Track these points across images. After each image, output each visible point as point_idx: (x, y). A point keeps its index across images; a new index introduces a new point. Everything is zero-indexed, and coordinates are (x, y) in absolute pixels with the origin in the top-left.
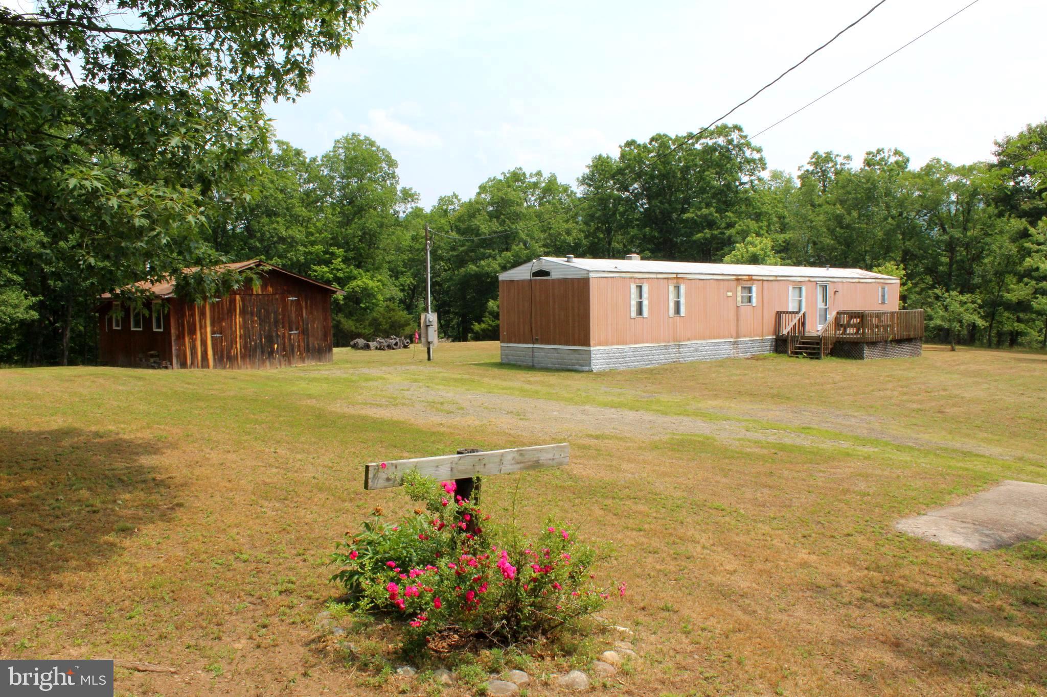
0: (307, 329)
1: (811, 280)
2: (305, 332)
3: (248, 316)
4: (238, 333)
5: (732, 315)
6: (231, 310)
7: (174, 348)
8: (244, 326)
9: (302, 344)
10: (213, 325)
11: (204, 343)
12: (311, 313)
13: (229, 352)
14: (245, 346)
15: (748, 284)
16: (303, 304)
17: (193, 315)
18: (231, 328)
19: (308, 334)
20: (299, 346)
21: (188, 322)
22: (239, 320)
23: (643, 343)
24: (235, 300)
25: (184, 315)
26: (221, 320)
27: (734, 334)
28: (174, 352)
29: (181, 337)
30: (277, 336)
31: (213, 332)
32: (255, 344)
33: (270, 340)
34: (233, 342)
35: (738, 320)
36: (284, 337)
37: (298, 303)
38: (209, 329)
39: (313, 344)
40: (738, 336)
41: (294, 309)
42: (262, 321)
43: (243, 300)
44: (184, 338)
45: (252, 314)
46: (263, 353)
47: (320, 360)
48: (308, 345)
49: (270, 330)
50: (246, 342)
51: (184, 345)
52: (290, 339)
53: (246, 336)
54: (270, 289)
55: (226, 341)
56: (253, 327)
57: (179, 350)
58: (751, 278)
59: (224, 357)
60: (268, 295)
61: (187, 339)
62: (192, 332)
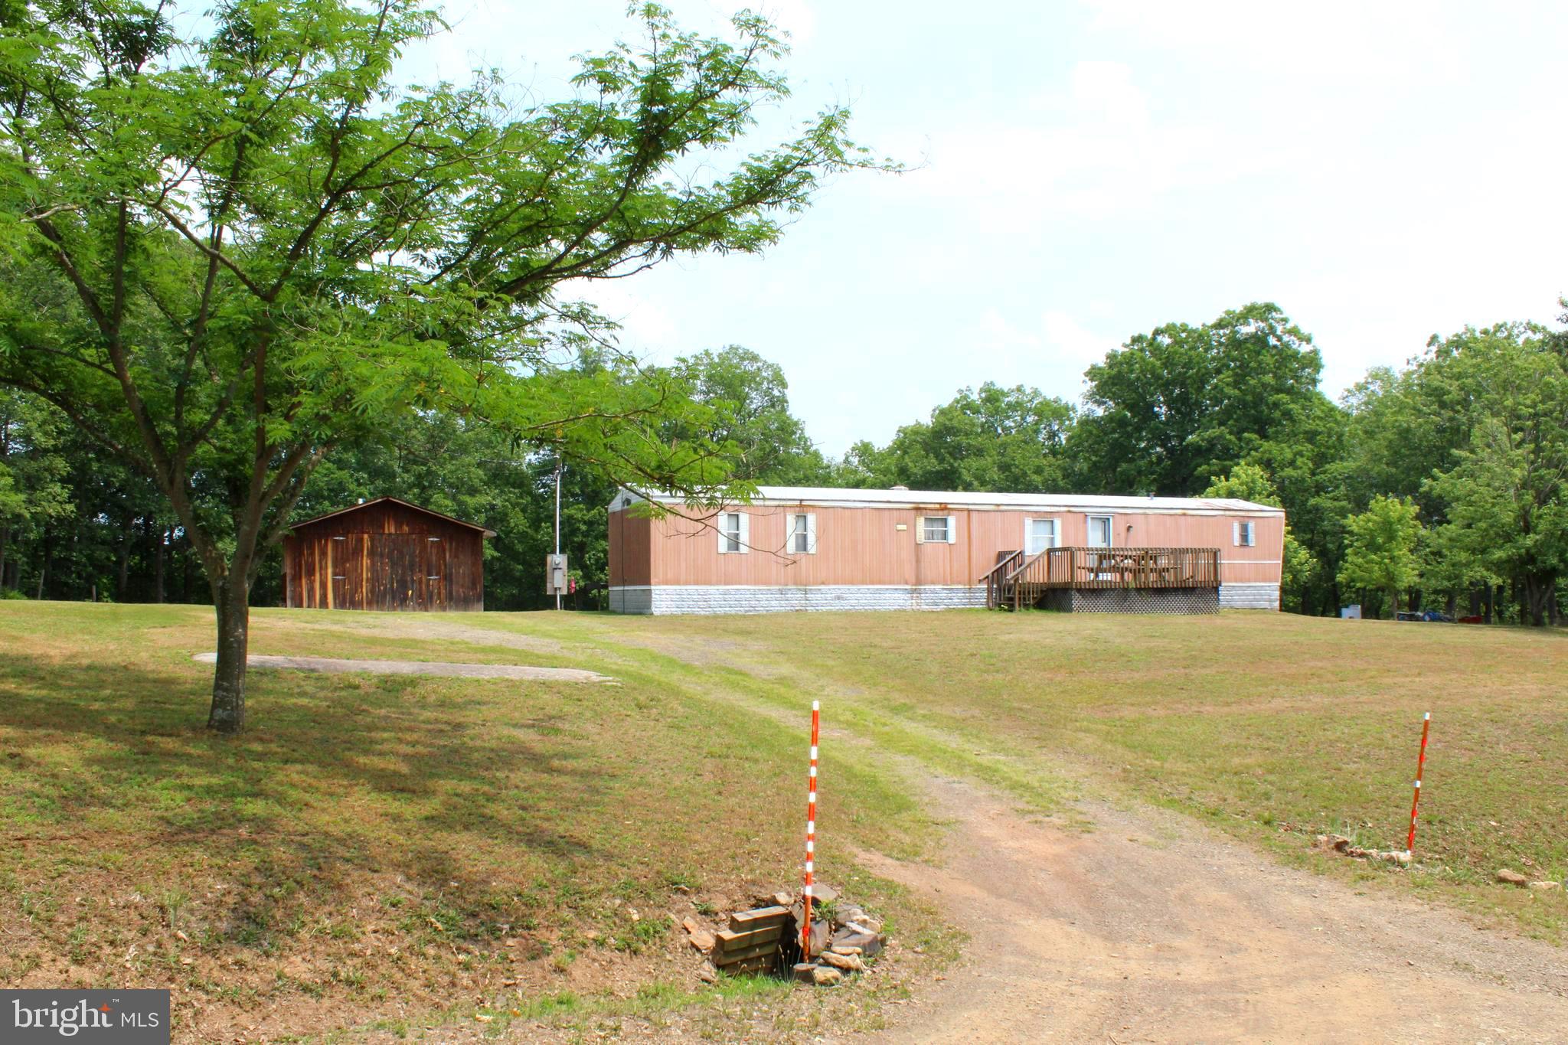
0: (451, 574)
1: (1070, 511)
2: (447, 578)
3: (377, 558)
4: (365, 576)
5: (907, 554)
6: (357, 551)
7: (288, 589)
8: (373, 568)
9: (443, 591)
10: (335, 566)
11: (324, 586)
12: (456, 556)
13: (352, 597)
14: (372, 591)
15: (940, 515)
16: (447, 547)
17: (312, 554)
18: (356, 570)
19: (451, 581)
20: (439, 593)
21: (307, 562)
22: (366, 561)
23: (740, 584)
24: (362, 539)
25: (301, 554)
26: (345, 560)
27: (913, 579)
28: (288, 594)
29: (296, 578)
30: (413, 581)
31: (335, 574)
32: (385, 588)
33: (404, 585)
34: (358, 585)
35: (918, 561)
36: (420, 582)
37: (440, 546)
38: (330, 571)
39: (458, 591)
40: (919, 582)
41: (434, 551)
42: (393, 565)
43: (372, 540)
44: (300, 578)
45: (382, 555)
46: (393, 598)
47: (465, 610)
48: (451, 593)
49: (403, 574)
50: (373, 586)
51: (301, 586)
52: (428, 585)
53: (374, 580)
54: (406, 529)
55: (350, 584)
56: (383, 570)
57: (293, 591)
58: (944, 507)
59: (347, 600)
60: (402, 534)
61: (304, 581)
62: (311, 573)
